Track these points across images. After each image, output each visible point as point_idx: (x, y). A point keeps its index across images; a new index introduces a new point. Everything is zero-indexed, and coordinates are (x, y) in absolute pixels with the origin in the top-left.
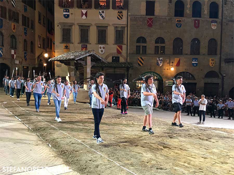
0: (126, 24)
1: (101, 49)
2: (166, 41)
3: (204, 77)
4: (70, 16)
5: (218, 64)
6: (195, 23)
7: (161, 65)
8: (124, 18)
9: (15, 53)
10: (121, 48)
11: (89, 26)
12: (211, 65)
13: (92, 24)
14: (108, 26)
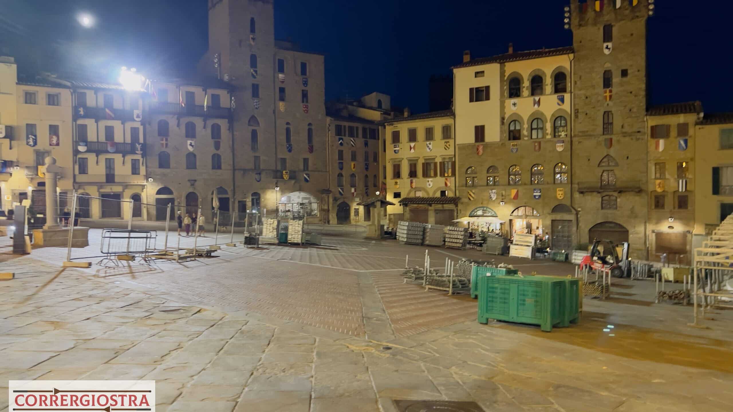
0: (453, 154)
1: (428, 184)
2: (500, 169)
3: (550, 212)
4: (400, 151)
5: (569, 195)
7: (494, 199)
8: (452, 148)
9: (355, 191)
10: (449, 180)
11: (416, 160)
12: (558, 197)
13: (419, 158)
14: (435, 158)
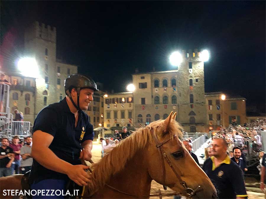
0: (133, 109)
2: (151, 116)
4: (110, 107)
6: (165, 107)
8: (132, 106)
10: (131, 120)
11: (117, 111)
14: (125, 110)
